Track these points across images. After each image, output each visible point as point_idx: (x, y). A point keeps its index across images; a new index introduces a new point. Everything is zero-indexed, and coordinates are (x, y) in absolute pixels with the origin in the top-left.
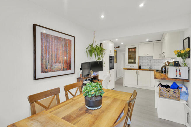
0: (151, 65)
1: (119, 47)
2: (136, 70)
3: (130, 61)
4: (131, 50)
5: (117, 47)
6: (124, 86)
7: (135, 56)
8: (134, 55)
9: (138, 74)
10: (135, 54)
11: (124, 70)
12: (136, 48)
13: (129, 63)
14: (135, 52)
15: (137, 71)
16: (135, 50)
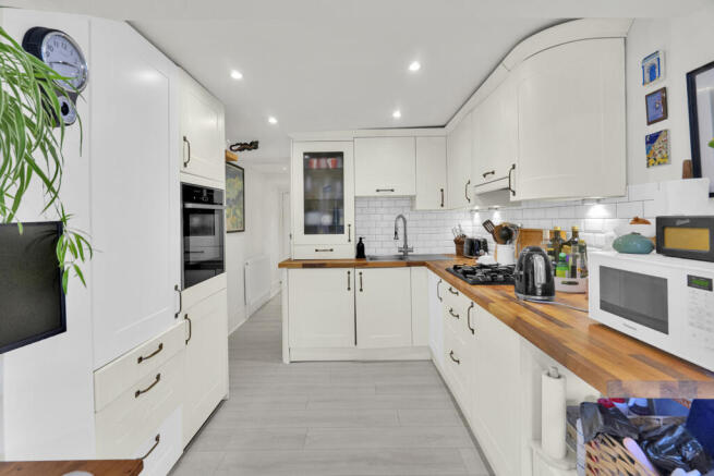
0: (406, 241)
1: (254, 145)
2: (347, 270)
3: (314, 218)
4: (318, 163)
5: (244, 147)
6: (286, 360)
7: (337, 196)
8: (332, 188)
9: (358, 288)
10: (338, 185)
11: (285, 269)
12: (340, 155)
13: (310, 229)
14: (338, 174)
15: (351, 270)
16: (335, 163)
